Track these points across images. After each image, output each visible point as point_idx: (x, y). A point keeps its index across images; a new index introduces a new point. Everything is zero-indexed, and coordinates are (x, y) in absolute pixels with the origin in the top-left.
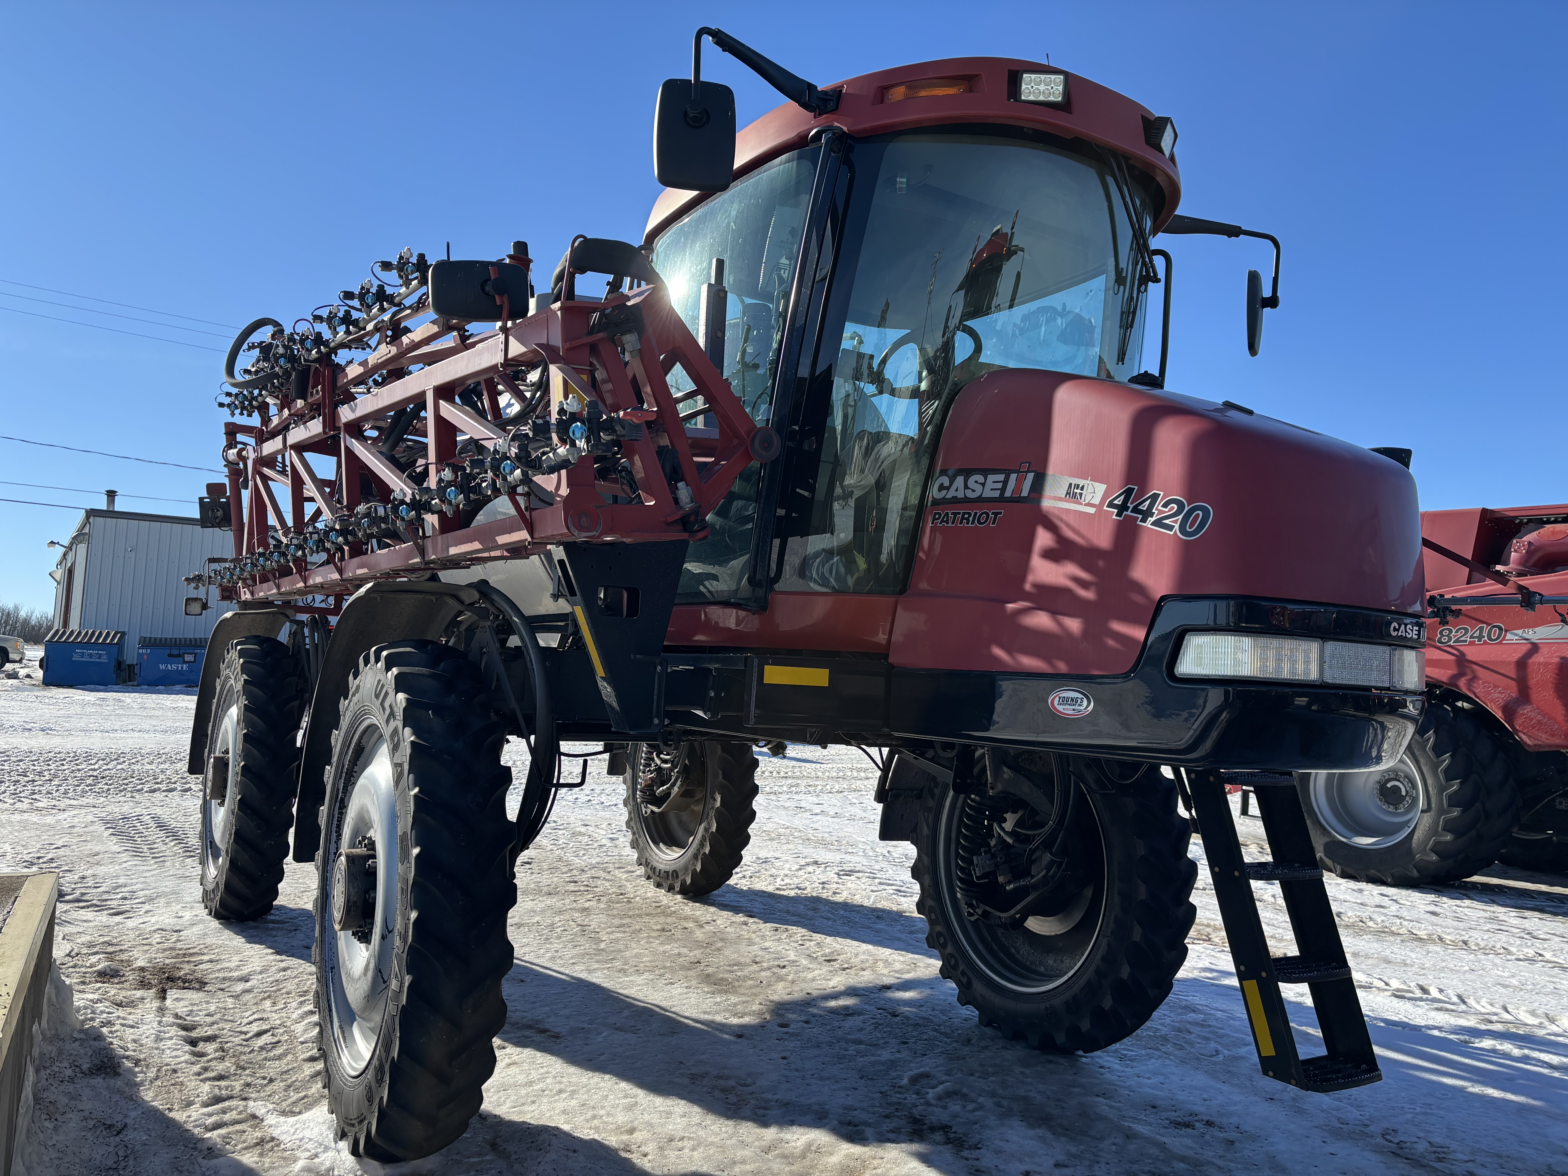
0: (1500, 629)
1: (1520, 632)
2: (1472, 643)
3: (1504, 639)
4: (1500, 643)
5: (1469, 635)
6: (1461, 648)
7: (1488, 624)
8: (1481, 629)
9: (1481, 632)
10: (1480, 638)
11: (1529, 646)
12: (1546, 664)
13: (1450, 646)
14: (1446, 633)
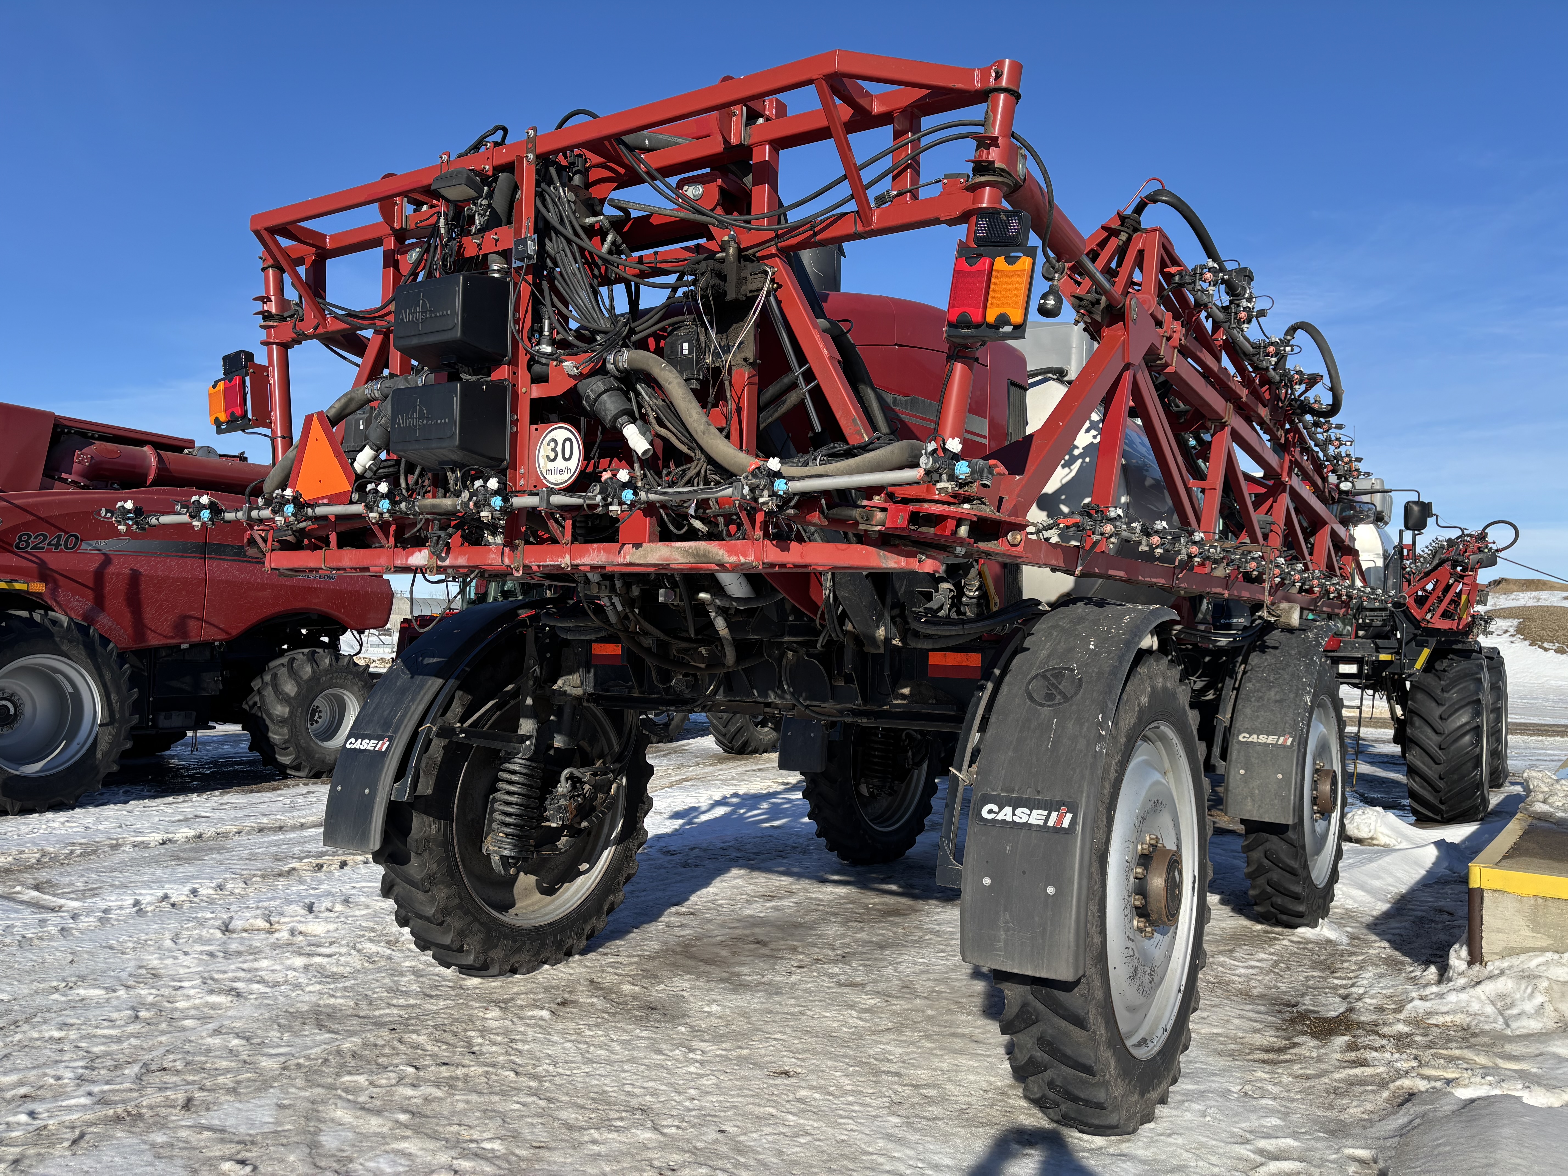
0: (77, 538)
1: (93, 542)
2: (49, 551)
3: (79, 548)
4: (76, 552)
5: (47, 542)
6: (39, 555)
7: (66, 533)
8: (59, 537)
9: (59, 541)
10: (57, 545)
11: (103, 557)
12: (118, 575)
13: (27, 552)
14: (24, 538)
